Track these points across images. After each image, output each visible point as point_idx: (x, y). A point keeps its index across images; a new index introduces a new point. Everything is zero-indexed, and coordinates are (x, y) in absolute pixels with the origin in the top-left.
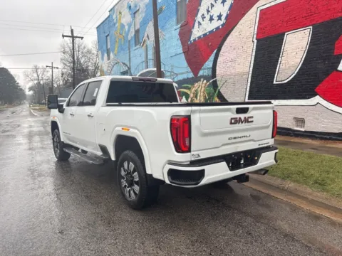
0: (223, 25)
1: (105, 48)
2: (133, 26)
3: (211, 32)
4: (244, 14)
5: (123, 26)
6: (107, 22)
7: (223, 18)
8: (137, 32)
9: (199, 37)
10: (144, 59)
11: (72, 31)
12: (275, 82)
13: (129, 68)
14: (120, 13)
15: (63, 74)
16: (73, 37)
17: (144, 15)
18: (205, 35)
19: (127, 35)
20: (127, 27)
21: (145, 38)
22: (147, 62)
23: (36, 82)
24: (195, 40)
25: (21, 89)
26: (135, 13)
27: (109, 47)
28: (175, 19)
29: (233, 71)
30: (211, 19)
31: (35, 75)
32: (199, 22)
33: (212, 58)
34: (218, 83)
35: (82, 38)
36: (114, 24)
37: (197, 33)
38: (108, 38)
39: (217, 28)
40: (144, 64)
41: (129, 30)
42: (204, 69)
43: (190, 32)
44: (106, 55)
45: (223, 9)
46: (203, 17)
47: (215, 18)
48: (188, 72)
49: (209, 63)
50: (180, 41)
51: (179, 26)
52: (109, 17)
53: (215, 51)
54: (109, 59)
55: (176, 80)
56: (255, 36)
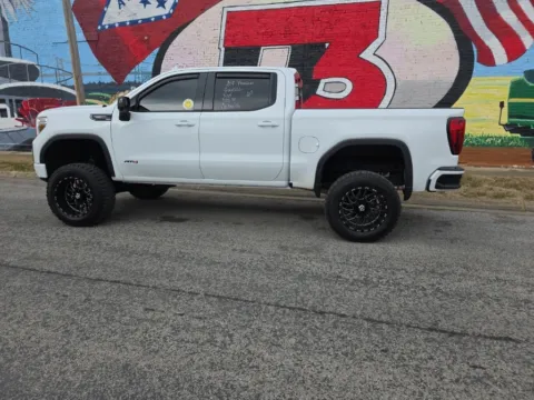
0: (168, 15)
3: (147, 20)
4: (203, 10)
7: (168, 6)
9: (124, 24)
30: (146, 2)
32: (119, 1)
42: (136, 73)
47: (153, 1)
48: (100, 74)
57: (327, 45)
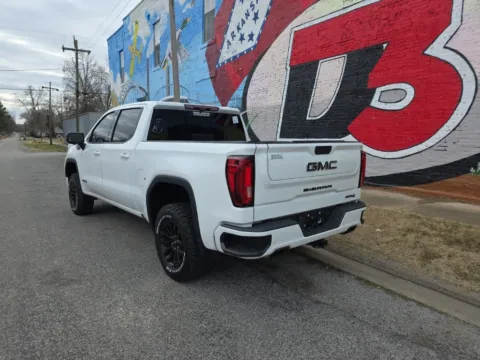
0: (255, 47)
1: (117, 66)
2: (152, 41)
3: (242, 54)
4: (277, 35)
5: (139, 40)
6: (121, 32)
7: (255, 38)
8: (157, 48)
9: (229, 60)
10: (165, 84)
11: (76, 43)
12: (308, 118)
13: (147, 94)
14: (137, 23)
15: (65, 99)
16: (76, 50)
17: (165, 27)
18: (235, 57)
19: (146, 52)
20: (144, 42)
21: (167, 57)
22: (169, 88)
23: (30, 107)
24: (223, 63)
25: (9, 117)
26: (154, 24)
27: (123, 65)
28: (201, 35)
29: (264, 103)
30: (242, 38)
31: (29, 99)
32: (228, 42)
33: (242, 86)
34: (249, 117)
35: (89, 52)
36: (130, 37)
37: (226, 54)
38: (122, 53)
39: (249, 50)
40: (165, 91)
41: (147, 46)
42: (234, 99)
43: (218, 53)
44: (119, 75)
45: (256, 28)
46: (233, 36)
47: (246, 37)
49: (239, 93)
50: (206, 65)
51: (206, 44)
52: (122, 27)
53: (246, 79)
54: (122, 81)
56: (288, 63)
57: (385, 45)
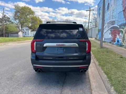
6: (101, 2)
10: (109, 16)
11: (90, 8)
16: (90, 10)
21: (111, 6)
27: (100, 12)
38: (100, 8)
41: (106, 4)
48: (124, 20)
50: (122, 5)
54: (99, 17)
55: (119, 24)
